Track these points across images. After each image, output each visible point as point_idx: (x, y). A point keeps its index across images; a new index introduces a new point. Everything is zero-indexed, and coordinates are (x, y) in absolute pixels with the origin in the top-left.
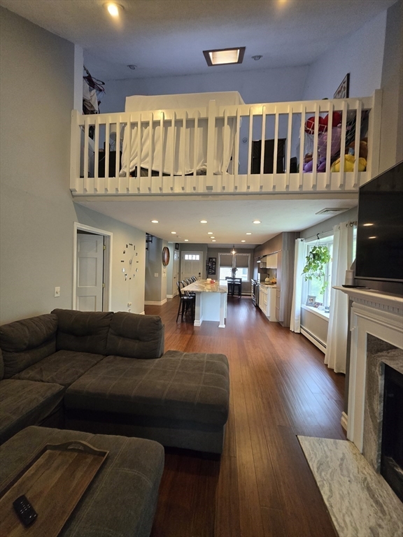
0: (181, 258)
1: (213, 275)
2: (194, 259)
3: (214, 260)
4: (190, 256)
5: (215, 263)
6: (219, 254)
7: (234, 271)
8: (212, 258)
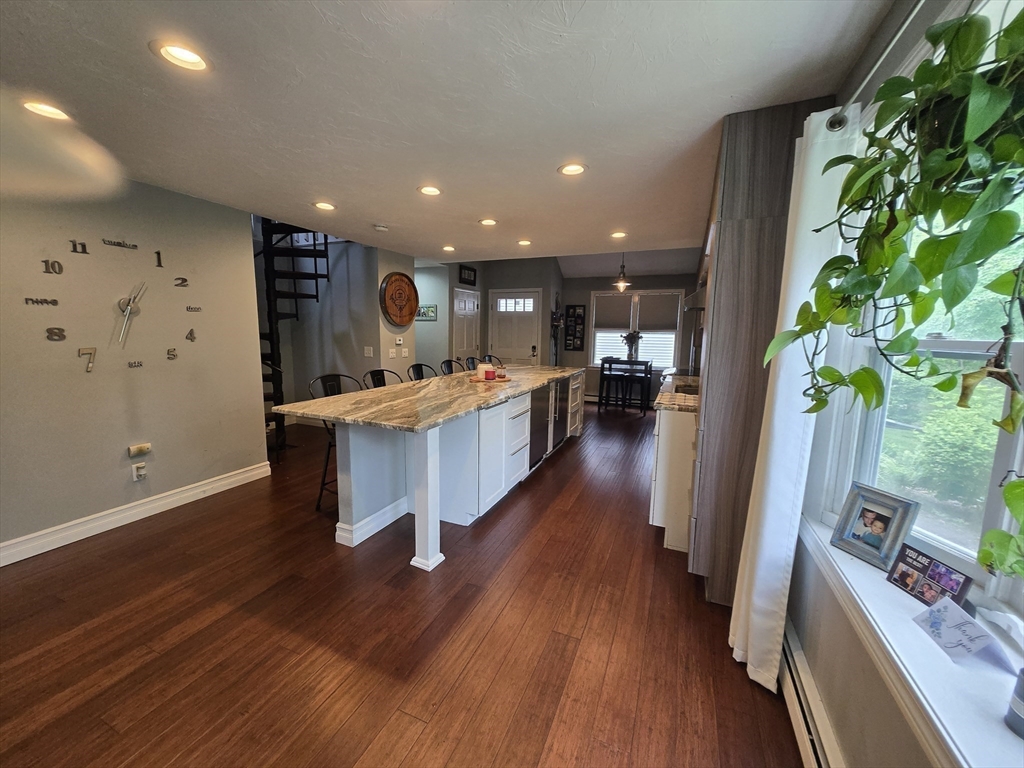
0: (486, 307)
1: (577, 354)
2: (520, 308)
3: (580, 311)
4: (511, 302)
5: (582, 320)
6: (594, 295)
7: (632, 340)
8: (574, 307)
